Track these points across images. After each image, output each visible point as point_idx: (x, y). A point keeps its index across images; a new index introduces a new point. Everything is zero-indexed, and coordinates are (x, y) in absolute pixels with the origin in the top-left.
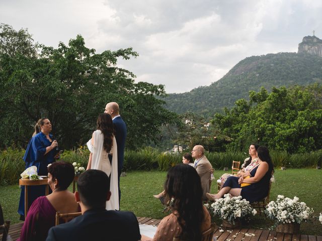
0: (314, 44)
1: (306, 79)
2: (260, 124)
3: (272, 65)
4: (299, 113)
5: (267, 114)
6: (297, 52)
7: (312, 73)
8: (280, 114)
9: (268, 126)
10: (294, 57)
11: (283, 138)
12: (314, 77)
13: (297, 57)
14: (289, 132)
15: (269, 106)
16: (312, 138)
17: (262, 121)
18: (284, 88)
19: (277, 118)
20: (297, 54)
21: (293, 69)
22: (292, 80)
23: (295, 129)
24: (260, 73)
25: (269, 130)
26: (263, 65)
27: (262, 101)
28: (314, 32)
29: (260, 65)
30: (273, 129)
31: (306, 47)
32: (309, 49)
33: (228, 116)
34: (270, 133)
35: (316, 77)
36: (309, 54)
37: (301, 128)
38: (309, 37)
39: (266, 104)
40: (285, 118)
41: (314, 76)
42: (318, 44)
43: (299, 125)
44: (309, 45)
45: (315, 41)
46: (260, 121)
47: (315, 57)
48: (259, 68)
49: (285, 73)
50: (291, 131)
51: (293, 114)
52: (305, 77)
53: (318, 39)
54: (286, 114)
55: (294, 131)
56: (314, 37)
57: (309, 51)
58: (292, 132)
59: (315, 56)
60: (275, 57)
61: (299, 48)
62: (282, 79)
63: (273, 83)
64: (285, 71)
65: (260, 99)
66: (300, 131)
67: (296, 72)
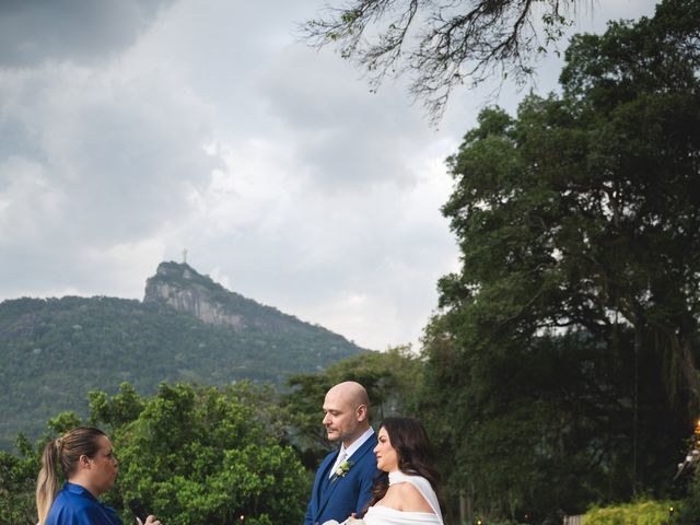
0: (185, 285)
1: (163, 371)
2: (137, 480)
3: (77, 327)
4: (229, 454)
5: (147, 455)
6: (141, 300)
7: (178, 357)
8: (178, 455)
9: (158, 488)
10: (135, 312)
11: (202, 517)
12: (181, 368)
13: (141, 312)
14: (213, 502)
15: (149, 435)
16: (266, 516)
17: (139, 473)
18: (189, 390)
19: (172, 466)
20: (142, 304)
21: (130, 344)
22: (127, 370)
23: (225, 495)
24: (43, 347)
25: (163, 496)
26: (52, 325)
27: (125, 420)
28: (185, 252)
29: (43, 324)
30: (172, 494)
31: (165, 290)
32: (171, 295)
33: (30, 460)
34: (167, 505)
35: (188, 367)
36: (172, 308)
37: (241, 491)
38: (173, 265)
39: (139, 428)
40: (190, 464)
41: (182, 366)
42: (194, 285)
43: (236, 484)
44: (171, 285)
45: (187, 275)
46: (135, 472)
47: (186, 317)
48: (41, 332)
49: (109, 352)
50: (217, 500)
51: (210, 457)
52: (159, 366)
53: (193, 272)
54: (193, 457)
55: (224, 500)
56: (185, 266)
57: (170, 301)
58: (220, 502)
59: (186, 313)
60: (84, 307)
61: (147, 290)
62: (102, 366)
63: (79, 376)
64: (109, 347)
65: (120, 414)
66: (238, 499)
67: (139, 353)
